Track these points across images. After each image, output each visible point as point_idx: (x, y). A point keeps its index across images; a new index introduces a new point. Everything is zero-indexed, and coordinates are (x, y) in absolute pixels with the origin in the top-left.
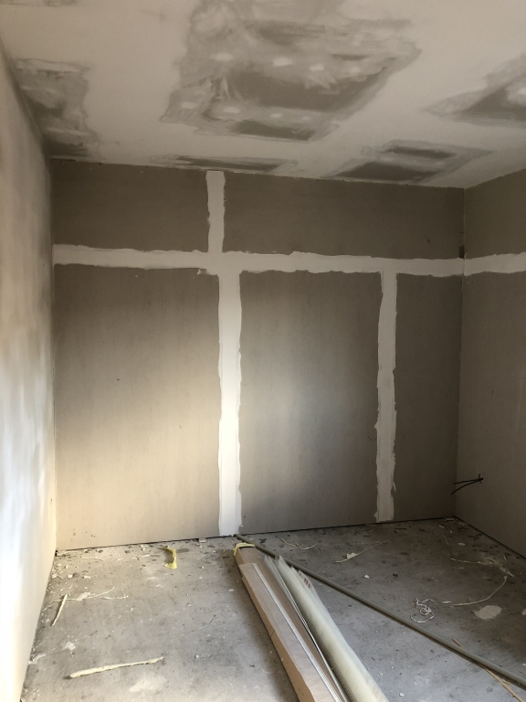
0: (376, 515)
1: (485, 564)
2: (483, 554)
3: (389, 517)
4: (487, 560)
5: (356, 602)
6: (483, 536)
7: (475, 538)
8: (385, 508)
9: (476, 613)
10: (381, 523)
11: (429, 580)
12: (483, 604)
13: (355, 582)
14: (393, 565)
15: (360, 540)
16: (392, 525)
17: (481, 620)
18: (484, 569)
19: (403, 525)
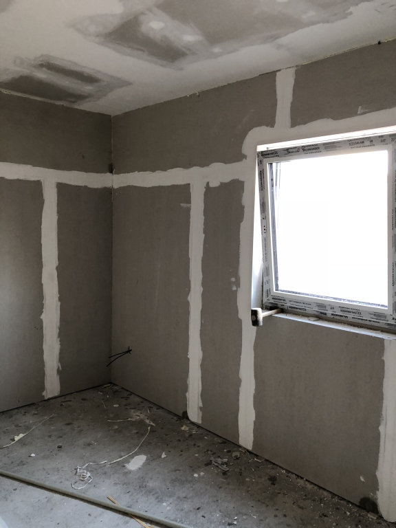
0: (44, 394)
1: (134, 419)
2: (133, 411)
3: (56, 393)
4: (136, 416)
5: (21, 484)
6: (133, 396)
7: (127, 398)
8: (52, 386)
9: (127, 465)
10: (49, 399)
11: (89, 445)
12: (132, 457)
13: (22, 463)
14: (59, 437)
15: (29, 419)
16: (59, 399)
17: (130, 472)
18: (133, 424)
19: (68, 398)
